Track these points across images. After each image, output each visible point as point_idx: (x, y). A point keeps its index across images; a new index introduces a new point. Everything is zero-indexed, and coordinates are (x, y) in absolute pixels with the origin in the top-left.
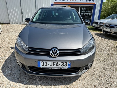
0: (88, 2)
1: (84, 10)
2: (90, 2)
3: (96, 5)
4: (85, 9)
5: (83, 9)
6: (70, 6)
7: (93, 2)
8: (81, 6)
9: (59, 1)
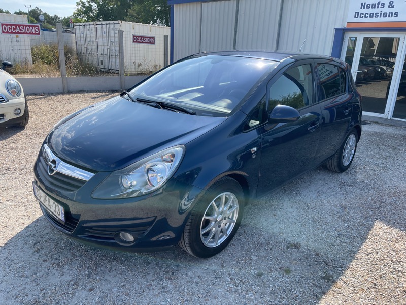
9: (371, 15)
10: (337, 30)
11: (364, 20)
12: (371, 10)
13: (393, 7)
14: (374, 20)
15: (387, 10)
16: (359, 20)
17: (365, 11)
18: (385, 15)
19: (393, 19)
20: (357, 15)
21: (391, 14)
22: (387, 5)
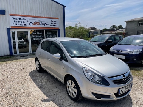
0: (52, 27)
1: (49, 35)
2: (54, 27)
3: (60, 29)
4: (50, 33)
5: (48, 33)
6: (33, 30)
7: (56, 27)
8: (45, 31)
9: (18, 24)
11: (16, 26)
13: (24, 22)
14: (19, 26)
17: (16, 23)
19: (25, 26)
22: (22, 22)
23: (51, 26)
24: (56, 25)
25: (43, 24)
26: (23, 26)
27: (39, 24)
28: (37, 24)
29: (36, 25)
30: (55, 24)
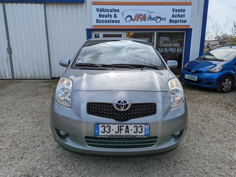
0: (174, 24)
1: (165, 42)
2: (177, 24)
4: (166, 39)
5: (162, 39)
6: (132, 34)
7: (184, 24)
8: (157, 33)
9: (106, 21)
10: (88, 30)
11: (102, 24)
12: (105, 19)
13: (116, 17)
14: (107, 24)
15: (113, 18)
16: (99, 24)
17: (102, 19)
18: (113, 22)
19: (117, 24)
20: (98, 21)
21: (116, 21)
22: (113, 16)
23: (170, 21)
24: (183, 19)
25: (154, 19)
26: (114, 24)
27: (145, 20)
28: (140, 19)
29: (137, 21)
30: (182, 16)
